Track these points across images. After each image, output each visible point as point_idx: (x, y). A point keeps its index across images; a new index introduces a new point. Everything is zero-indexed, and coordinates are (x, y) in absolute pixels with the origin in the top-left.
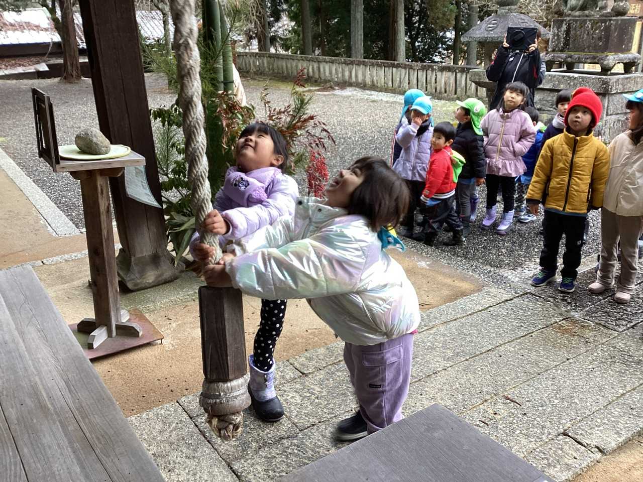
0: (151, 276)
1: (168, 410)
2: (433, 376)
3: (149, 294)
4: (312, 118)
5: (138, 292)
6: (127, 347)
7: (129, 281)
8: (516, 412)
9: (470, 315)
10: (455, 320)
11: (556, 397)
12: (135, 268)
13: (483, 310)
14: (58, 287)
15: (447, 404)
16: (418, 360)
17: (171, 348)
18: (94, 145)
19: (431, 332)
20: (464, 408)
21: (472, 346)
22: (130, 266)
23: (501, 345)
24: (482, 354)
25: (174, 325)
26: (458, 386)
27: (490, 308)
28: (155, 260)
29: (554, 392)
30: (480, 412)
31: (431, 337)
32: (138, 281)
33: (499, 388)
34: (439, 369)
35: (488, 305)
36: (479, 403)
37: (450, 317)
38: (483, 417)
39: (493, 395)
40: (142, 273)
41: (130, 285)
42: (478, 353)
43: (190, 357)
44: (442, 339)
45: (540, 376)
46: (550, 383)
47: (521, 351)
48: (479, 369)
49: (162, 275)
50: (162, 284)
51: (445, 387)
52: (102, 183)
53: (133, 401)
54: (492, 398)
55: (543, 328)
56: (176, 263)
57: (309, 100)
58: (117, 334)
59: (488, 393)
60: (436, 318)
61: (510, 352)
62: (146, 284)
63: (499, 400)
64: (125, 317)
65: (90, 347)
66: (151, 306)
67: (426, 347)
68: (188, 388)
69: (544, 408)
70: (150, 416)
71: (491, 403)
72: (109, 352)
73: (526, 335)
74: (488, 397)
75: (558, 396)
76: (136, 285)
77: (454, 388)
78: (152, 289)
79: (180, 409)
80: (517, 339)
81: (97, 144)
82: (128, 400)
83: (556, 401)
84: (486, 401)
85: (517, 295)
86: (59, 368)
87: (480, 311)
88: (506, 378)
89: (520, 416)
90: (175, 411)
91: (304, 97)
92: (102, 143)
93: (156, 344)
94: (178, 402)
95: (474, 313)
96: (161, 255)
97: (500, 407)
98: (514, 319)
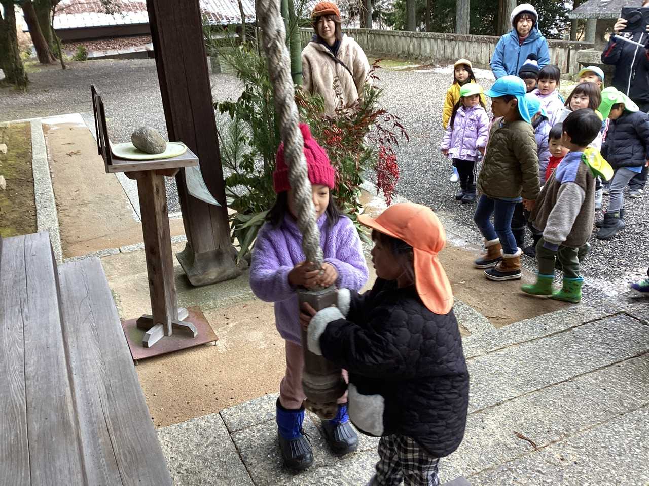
0: (213, 273)
1: (209, 422)
2: (496, 407)
3: (212, 291)
4: (381, 112)
5: (201, 288)
6: (181, 347)
7: (191, 276)
8: (587, 460)
9: (550, 335)
10: (531, 341)
11: (639, 445)
12: (198, 264)
13: (565, 330)
14: (129, 277)
15: (508, 442)
16: (482, 386)
17: (224, 350)
18: (149, 144)
19: (502, 353)
20: (527, 449)
21: (546, 374)
22: (193, 262)
23: (580, 375)
24: (557, 384)
25: (231, 325)
26: (523, 421)
27: (574, 329)
28: (218, 256)
29: (638, 438)
30: (544, 455)
31: (500, 359)
32: (201, 277)
33: (571, 427)
34: (504, 400)
35: (572, 325)
36: (546, 443)
37: (526, 337)
38: (548, 462)
39: (563, 436)
40: (205, 269)
41: (193, 281)
42: (552, 382)
43: (240, 363)
44: (512, 362)
45: (623, 417)
46: (633, 426)
47: (604, 384)
48: (551, 402)
49: (224, 271)
50: (225, 280)
51: (507, 422)
52: (157, 183)
53: (178, 407)
54: (561, 439)
55: (634, 357)
56: (238, 260)
57: (379, 93)
58: (173, 333)
59: (557, 433)
60: (509, 337)
61: (591, 384)
62: (209, 281)
63: (569, 443)
64: (182, 316)
65: (145, 345)
66: (211, 303)
67: (493, 371)
68: (233, 397)
69: (623, 458)
70: (190, 426)
71: (559, 445)
72: (163, 352)
73: (612, 364)
74: (556, 438)
75: (641, 444)
76: (199, 281)
77: (518, 423)
78: (215, 285)
79: (220, 422)
80: (600, 368)
81: (151, 143)
82: (172, 406)
83: (638, 450)
84: (553, 442)
85: (608, 315)
86: (104, 371)
87: (562, 331)
88: (582, 416)
89: (592, 465)
90: (216, 423)
91: (374, 89)
92: (156, 142)
93: (211, 346)
94: (220, 413)
95: (555, 333)
96: (224, 251)
97: (569, 451)
98: (601, 343)
